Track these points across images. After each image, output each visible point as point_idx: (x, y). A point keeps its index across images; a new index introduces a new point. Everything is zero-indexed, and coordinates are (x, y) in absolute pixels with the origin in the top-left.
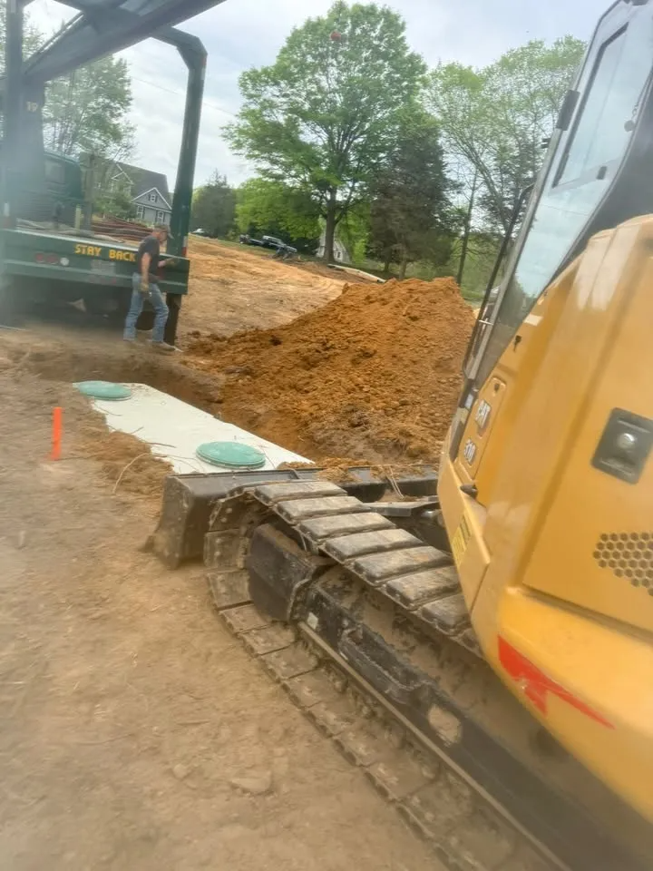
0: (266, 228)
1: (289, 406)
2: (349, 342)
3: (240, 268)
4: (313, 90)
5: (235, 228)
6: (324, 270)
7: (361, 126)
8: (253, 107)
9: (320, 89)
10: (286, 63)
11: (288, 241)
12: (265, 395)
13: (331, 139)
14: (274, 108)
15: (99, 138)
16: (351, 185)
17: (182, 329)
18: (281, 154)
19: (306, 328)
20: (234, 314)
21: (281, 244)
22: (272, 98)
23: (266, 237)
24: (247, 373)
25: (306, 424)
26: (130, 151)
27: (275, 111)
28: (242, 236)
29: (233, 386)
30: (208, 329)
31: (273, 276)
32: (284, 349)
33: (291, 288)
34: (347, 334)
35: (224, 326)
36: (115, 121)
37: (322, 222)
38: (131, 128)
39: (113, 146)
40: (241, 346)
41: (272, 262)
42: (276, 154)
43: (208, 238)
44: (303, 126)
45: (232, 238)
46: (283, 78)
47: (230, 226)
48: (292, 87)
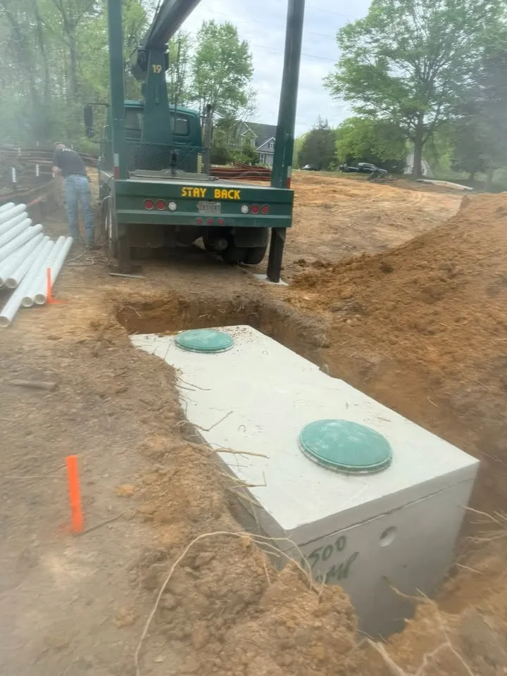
0: (361, 157)
1: (412, 356)
2: (481, 265)
3: (341, 192)
4: (401, 30)
5: (336, 160)
6: (414, 185)
7: (447, 54)
8: (350, 56)
9: (407, 29)
10: (377, 13)
11: (379, 165)
12: (380, 340)
13: (417, 71)
14: (367, 53)
15: (231, 105)
16: (436, 108)
17: (288, 257)
18: (373, 92)
19: (423, 251)
20: (336, 236)
21: (374, 168)
22: (365, 46)
23: (361, 164)
24: (356, 309)
25: (438, 383)
26: (253, 111)
27: (367, 55)
28: (341, 166)
29: (341, 327)
30: (313, 255)
31: (369, 195)
32: (397, 279)
33: (386, 205)
34: (478, 256)
35: (327, 249)
36: (241, 90)
37: (409, 145)
38: (254, 94)
39: (241, 110)
40: (347, 276)
41: (367, 183)
42: (369, 93)
43: (313, 171)
44: (392, 64)
45: (333, 168)
46: (374, 26)
47: (331, 160)
48: (383, 31)
